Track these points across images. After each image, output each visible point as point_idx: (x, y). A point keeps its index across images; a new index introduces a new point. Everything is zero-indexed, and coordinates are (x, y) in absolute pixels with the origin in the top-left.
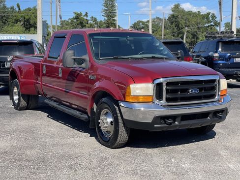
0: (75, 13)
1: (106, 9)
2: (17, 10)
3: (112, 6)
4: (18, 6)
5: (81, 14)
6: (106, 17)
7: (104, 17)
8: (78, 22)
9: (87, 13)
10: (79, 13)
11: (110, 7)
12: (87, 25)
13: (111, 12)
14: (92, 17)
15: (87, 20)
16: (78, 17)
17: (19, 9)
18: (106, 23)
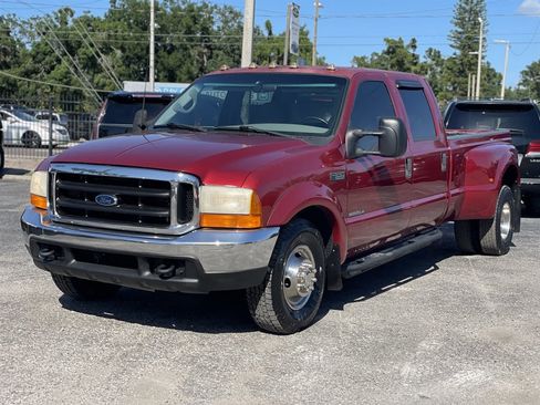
0: (387, 41)
1: (460, 30)
2: (266, 34)
3: (475, 24)
4: (268, 26)
5: (401, 41)
6: (458, 48)
7: (454, 50)
8: (394, 61)
9: (414, 40)
10: (397, 39)
11: (469, 26)
12: (413, 68)
13: (470, 39)
14: (431, 50)
15: (414, 55)
16: (393, 49)
17: (270, 33)
18: (458, 62)
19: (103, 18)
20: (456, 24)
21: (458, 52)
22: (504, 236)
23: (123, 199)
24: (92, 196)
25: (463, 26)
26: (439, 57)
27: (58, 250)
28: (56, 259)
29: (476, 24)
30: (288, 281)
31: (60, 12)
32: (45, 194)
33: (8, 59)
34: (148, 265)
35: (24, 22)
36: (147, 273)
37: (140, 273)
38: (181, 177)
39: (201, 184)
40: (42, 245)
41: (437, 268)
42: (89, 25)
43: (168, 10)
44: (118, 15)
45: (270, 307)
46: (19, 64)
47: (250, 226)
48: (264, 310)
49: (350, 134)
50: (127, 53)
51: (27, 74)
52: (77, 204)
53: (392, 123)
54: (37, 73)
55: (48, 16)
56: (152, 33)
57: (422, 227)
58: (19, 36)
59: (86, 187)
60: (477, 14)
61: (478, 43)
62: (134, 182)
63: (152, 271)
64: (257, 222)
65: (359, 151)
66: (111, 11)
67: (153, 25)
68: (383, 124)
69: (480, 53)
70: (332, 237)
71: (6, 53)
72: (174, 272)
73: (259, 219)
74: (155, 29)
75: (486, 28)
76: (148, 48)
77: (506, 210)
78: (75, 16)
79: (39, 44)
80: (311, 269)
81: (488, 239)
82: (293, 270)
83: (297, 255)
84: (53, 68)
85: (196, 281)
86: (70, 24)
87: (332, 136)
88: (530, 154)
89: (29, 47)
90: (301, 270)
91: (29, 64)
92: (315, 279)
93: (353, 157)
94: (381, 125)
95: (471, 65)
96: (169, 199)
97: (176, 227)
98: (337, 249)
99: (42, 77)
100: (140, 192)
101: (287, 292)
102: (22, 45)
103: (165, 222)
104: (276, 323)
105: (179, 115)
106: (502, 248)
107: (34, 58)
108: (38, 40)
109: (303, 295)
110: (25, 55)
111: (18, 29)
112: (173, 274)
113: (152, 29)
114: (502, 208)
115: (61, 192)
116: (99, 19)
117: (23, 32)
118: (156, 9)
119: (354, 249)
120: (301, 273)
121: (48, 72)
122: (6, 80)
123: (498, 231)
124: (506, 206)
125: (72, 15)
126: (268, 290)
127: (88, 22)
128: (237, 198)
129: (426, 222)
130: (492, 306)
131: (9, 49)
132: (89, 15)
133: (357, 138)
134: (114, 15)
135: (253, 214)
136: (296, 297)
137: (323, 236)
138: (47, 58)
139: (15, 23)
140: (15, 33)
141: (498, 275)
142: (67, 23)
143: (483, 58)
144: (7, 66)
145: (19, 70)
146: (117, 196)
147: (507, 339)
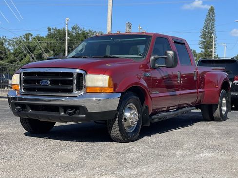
6: (203, 48)
7: (201, 49)
11: (208, 38)
18: (203, 54)
19: (45, 37)
20: (202, 38)
21: (203, 50)
22: (224, 113)
23: (53, 82)
24: (38, 82)
25: (205, 39)
26: (195, 53)
27: (24, 106)
28: (23, 110)
29: (211, 38)
30: (125, 119)
31: (26, 35)
32: (18, 83)
33: (2, 56)
34: (63, 110)
35: (10, 40)
36: (63, 114)
37: (60, 114)
38: (78, 71)
39: (87, 74)
40: (17, 104)
41: (193, 125)
42: (39, 40)
43: (74, 33)
44: (52, 36)
45: (118, 129)
46: (7, 58)
47: (108, 92)
48: (115, 131)
49: (152, 58)
50: (56, 52)
51: (11, 62)
52: (32, 86)
53: (171, 53)
54: (15, 62)
55: (21, 36)
56: (67, 41)
57: (186, 105)
58: (7, 46)
59: (36, 78)
60: (211, 33)
61: (212, 46)
62: (57, 74)
63: (65, 113)
64: (111, 90)
65: (156, 65)
66: (48, 35)
67: (67, 38)
68: (167, 53)
69: (213, 50)
70: (145, 102)
71: (2, 53)
72: (74, 112)
73: (112, 89)
74: (68, 39)
75: (216, 39)
76: (65, 50)
77: (224, 101)
78: (33, 36)
79: (16, 49)
80: (135, 114)
81: (216, 113)
82: (127, 114)
83: (129, 108)
84: (22, 59)
85: (85, 116)
86: (30, 40)
87: (145, 58)
88: (235, 82)
89: (12, 51)
90: (131, 114)
91: (12, 58)
92: (137, 119)
93: (154, 68)
94: (166, 54)
95: (209, 56)
96: (72, 80)
97: (76, 93)
98: (147, 107)
99: (18, 63)
100: (60, 78)
101: (125, 124)
102: (9, 50)
103: (71, 91)
104: (120, 137)
105: (77, 54)
106: (223, 118)
107: (14, 55)
108: (16, 47)
109: (132, 126)
110: (10, 54)
111: (7, 43)
112: (74, 113)
113: (67, 39)
114: (222, 100)
115: (25, 81)
116: (43, 38)
117: (9, 44)
118: (69, 33)
119: (155, 110)
120: (131, 115)
121: (21, 61)
122: (2, 65)
123: (221, 110)
124: (224, 99)
125: (31, 36)
126: (116, 122)
127: (38, 39)
128: (102, 80)
129: (188, 103)
130: (218, 136)
131: (3, 52)
132: (39, 36)
133: (155, 59)
134: (50, 36)
135: (109, 86)
136: (129, 127)
137: (141, 101)
138: (20, 55)
139: (6, 41)
140: (6, 45)
141: (221, 127)
142: (29, 40)
143: (215, 52)
144: (2, 59)
145: (7, 60)
146: (50, 81)
147: (224, 144)
